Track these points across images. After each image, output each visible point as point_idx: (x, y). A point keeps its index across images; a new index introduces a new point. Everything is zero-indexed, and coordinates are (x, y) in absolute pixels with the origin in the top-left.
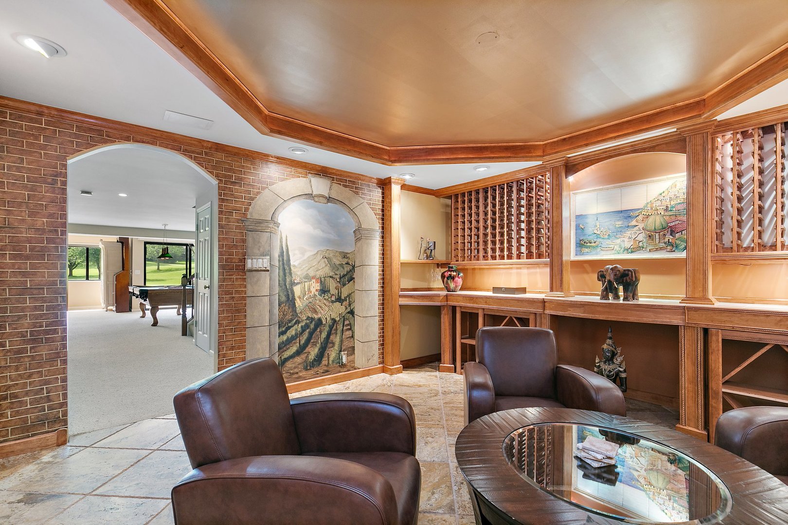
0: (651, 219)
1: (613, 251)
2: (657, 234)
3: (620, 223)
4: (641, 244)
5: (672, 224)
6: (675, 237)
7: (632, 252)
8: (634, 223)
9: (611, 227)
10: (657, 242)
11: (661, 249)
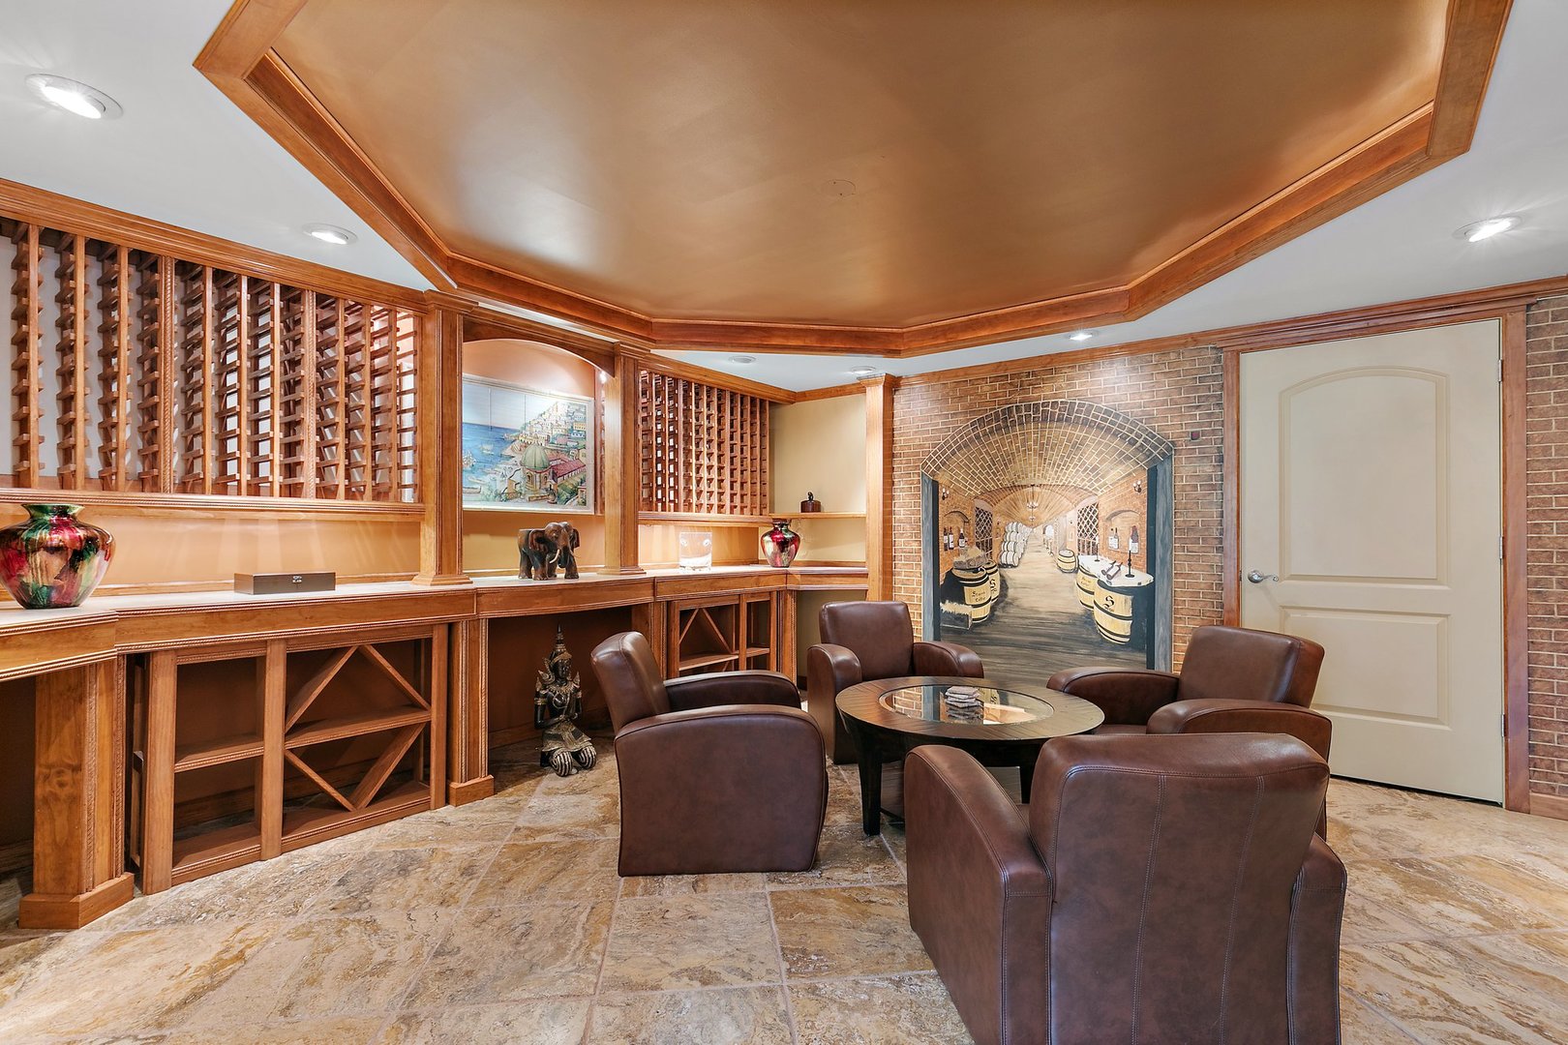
0: (530, 450)
1: (480, 496)
2: (538, 475)
3: (486, 447)
4: (518, 489)
5: (554, 463)
6: (556, 482)
7: (507, 500)
8: (508, 452)
9: (476, 452)
10: (538, 487)
11: (542, 498)
